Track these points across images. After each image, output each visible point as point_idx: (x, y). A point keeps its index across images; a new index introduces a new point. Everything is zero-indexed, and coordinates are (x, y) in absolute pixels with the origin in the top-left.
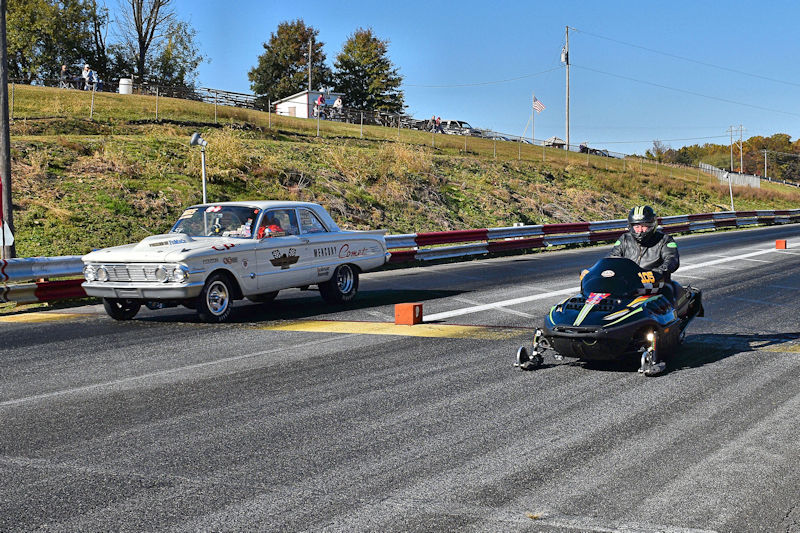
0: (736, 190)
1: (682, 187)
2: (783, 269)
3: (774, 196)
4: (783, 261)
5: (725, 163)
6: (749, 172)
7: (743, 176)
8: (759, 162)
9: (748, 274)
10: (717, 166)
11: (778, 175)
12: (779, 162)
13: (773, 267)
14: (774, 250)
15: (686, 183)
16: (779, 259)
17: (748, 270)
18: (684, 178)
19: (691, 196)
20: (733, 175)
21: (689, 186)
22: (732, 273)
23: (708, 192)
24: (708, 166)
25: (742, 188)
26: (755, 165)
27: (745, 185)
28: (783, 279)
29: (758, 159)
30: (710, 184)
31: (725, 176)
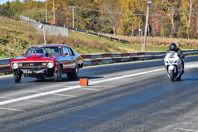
0: (49, 39)
1: (5, 36)
2: (85, 102)
3: (79, 43)
4: (84, 96)
5: (41, 16)
6: (59, 24)
7: (55, 27)
8: (68, 16)
9: (57, 106)
10: (34, 18)
11: (83, 26)
12: (84, 16)
13: (77, 101)
14: (78, 87)
15: (8, 32)
16: (82, 94)
17: (57, 103)
18: (7, 28)
19: (12, 43)
20: (46, 26)
21: (11, 34)
22: (44, 106)
23: (27, 40)
24: (27, 19)
25: (54, 36)
26: (64, 18)
27: (57, 34)
28: (84, 110)
29: (68, 13)
30: (28, 33)
31: (40, 27)
